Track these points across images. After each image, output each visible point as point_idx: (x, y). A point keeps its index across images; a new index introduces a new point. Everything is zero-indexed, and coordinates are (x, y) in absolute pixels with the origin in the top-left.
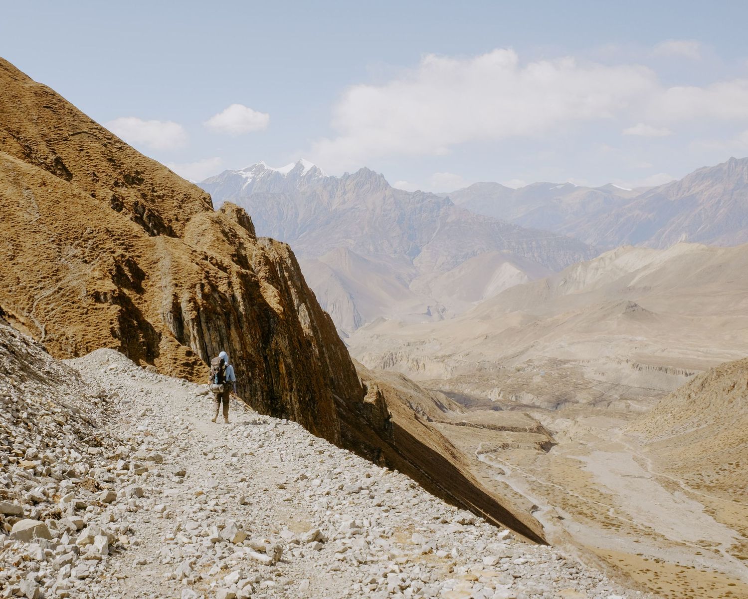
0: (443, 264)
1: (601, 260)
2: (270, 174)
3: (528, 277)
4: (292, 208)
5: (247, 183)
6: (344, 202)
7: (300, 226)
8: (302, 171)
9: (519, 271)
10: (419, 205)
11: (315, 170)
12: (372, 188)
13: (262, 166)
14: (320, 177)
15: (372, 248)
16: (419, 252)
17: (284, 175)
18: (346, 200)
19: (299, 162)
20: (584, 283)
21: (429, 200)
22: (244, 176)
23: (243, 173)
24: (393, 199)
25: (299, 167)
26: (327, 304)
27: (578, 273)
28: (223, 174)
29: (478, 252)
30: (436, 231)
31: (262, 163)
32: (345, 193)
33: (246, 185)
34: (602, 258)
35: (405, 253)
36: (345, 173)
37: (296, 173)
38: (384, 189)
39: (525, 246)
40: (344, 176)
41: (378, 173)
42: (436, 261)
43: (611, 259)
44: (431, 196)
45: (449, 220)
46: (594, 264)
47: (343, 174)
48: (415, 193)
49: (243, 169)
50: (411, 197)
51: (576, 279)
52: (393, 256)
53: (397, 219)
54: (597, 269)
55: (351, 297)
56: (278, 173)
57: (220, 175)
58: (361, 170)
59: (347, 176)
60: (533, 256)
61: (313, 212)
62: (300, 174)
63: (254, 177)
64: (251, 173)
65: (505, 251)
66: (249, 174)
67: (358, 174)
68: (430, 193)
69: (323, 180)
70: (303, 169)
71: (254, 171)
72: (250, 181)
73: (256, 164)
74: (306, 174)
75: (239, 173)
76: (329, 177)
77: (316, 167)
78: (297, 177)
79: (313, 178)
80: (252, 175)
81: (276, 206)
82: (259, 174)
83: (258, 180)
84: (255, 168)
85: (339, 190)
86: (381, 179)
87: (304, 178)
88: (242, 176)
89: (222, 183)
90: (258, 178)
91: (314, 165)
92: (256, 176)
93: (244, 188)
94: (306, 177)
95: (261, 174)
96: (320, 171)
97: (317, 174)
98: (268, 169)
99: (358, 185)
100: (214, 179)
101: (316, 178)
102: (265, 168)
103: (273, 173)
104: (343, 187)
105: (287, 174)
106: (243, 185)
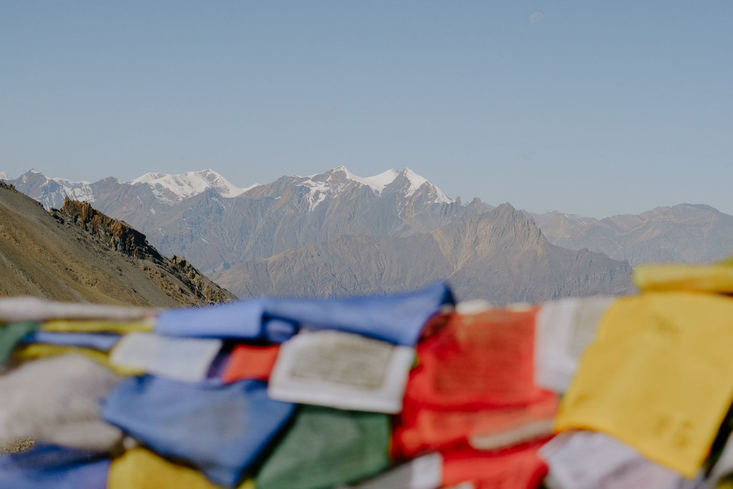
2: (355, 187)
4: (398, 261)
5: (319, 201)
6: (475, 258)
8: (407, 189)
11: (425, 188)
12: (518, 238)
13: (342, 174)
14: (436, 201)
17: (377, 192)
18: (478, 254)
19: (403, 172)
22: (313, 190)
23: (313, 183)
24: (547, 260)
25: (402, 181)
28: (280, 182)
31: (342, 169)
32: (476, 242)
33: (317, 204)
36: (475, 199)
37: (396, 193)
38: (535, 242)
40: (473, 204)
47: (471, 199)
48: (580, 253)
49: (312, 176)
50: (574, 258)
56: (367, 188)
57: (274, 184)
58: (501, 206)
62: (404, 194)
63: (328, 192)
64: (324, 184)
66: (322, 187)
67: (496, 211)
69: (440, 208)
70: (409, 186)
71: (330, 181)
72: (322, 197)
73: (333, 170)
74: (414, 195)
75: (305, 182)
76: (449, 203)
77: (429, 184)
78: (399, 197)
79: (425, 202)
80: (326, 188)
81: (374, 257)
82: (337, 187)
83: (335, 197)
84: (330, 176)
85: (467, 235)
86: (531, 226)
87: (411, 201)
88: (310, 188)
89: (277, 198)
90: (336, 194)
91: (426, 180)
92: (332, 191)
93: (313, 209)
94: (414, 200)
95: (340, 188)
96: (436, 192)
97: (431, 196)
98: (351, 180)
99: (496, 232)
100: (264, 191)
101: (430, 202)
102: (348, 177)
103: (360, 187)
104: (473, 233)
105: (382, 190)
106: (311, 204)
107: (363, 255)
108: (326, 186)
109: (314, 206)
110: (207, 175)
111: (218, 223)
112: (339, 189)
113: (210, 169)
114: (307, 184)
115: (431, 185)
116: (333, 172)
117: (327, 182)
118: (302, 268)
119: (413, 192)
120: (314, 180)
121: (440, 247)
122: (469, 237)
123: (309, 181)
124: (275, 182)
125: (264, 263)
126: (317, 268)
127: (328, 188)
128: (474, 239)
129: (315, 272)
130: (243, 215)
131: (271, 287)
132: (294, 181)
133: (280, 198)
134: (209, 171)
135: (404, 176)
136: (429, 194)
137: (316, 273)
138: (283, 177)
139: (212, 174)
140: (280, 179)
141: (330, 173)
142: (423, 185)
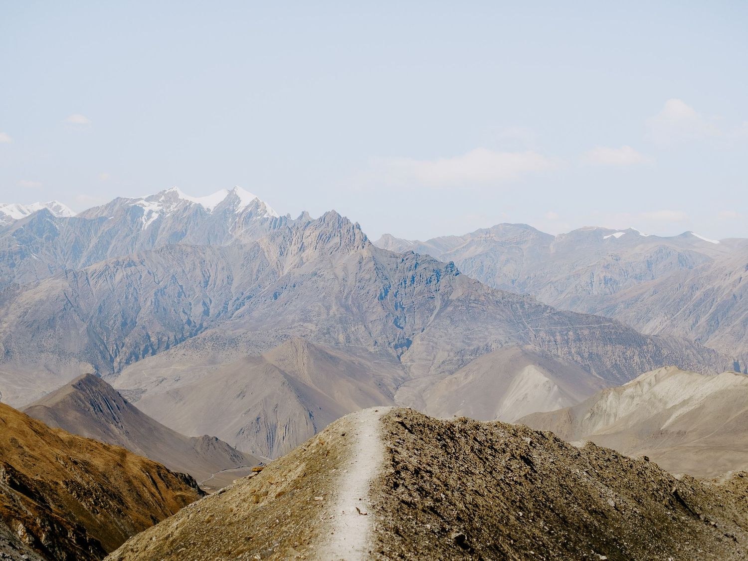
0: (443, 362)
1: (638, 385)
2: (187, 206)
3: (559, 387)
4: (223, 269)
5: (152, 220)
6: (301, 263)
7: (235, 298)
8: (237, 205)
9: (547, 379)
10: (410, 274)
11: (256, 204)
12: (343, 244)
13: (175, 194)
14: (265, 216)
15: (341, 338)
16: (409, 343)
17: (209, 210)
18: (304, 260)
19: (233, 190)
20: (615, 416)
21: (424, 266)
22: (146, 210)
23: (146, 203)
24: (373, 263)
25: (233, 199)
26: (276, 427)
27: (608, 403)
28: (114, 203)
29: (493, 346)
30: (435, 312)
31: (174, 189)
32: (302, 249)
33: (150, 222)
34: (639, 382)
35: (389, 344)
36: (303, 213)
37: (227, 209)
38: (360, 247)
39: (558, 338)
40: (301, 217)
41: (353, 222)
42: (434, 359)
43: (650, 384)
44: (428, 260)
45: (453, 297)
46: (629, 391)
47: (300, 214)
48: (406, 254)
49: (144, 197)
50: (400, 260)
51: (605, 410)
52: (372, 349)
53: (378, 295)
54: (632, 397)
55: (311, 415)
56: (199, 206)
57: (108, 205)
58: (327, 214)
60: (570, 353)
61: (254, 277)
62: (234, 210)
63: (162, 212)
64: (157, 203)
65: (530, 347)
66: (154, 206)
67: (322, 219)
68: (427, 255)
69: (269, 222)
70: (239, 203)
71: (163, 201)
72: (155, 216)
73: (165, 191)
74: (244, 211)
75: (139, 202)
76: (278, 217)
77: (258, 200)
78: (229, 214)
79: (255, 218)
80: (158, 207)
81: (199, 265)
82: (170, 207)
83: (167, 216)
84: (163, 196)
85: (293, 243)
86: (357, 231)
87: (240, 217)
88: (144, 208)
89: (111, 218)
90: (169, 213)
91: (256, 197)
92: (165, 210)
93: (146, 228)
94: (243, 216)
95: (173, 207)
96: (266, 207)
97: (261, 211)
98: (184, 199)
99: (322, 238)
100: (98, 211)
101: (259, 217)
102: (180, 197)
103: (191, 206)
104: (299, 240)
105: (213, 208)
106: (144, 222)
107: (188, 263)
108: (159, 206)
109: (147, 224)
110: (53, 206)
111: (51, 242)
112: (171, 208)
113: (56, 201)
114: (140, 204)
115: (261, 201)
116: (166, 192)
117: (160, 202)
118: (123, 275)
119: (243, 208)
120: (147, 200)
121: (266, 254)
122: (295, 244)
123: (142, 202)
124: (109, 204)
125: (84, 272)
126: (139, 276)
127: (161, 208)
128: (300, 246)
129: (138, 279)
130: (76, 234)
131: (90, 295)
132: (128, 202)
133: (113, 217)
134: (55, 202)
135: (234, 193)
136: (259, 210)
137: (138, 281)
138: (118, 198)
139: (58, 205)
140: (114, 200)
141: (163, 193)
142: (253, 201)
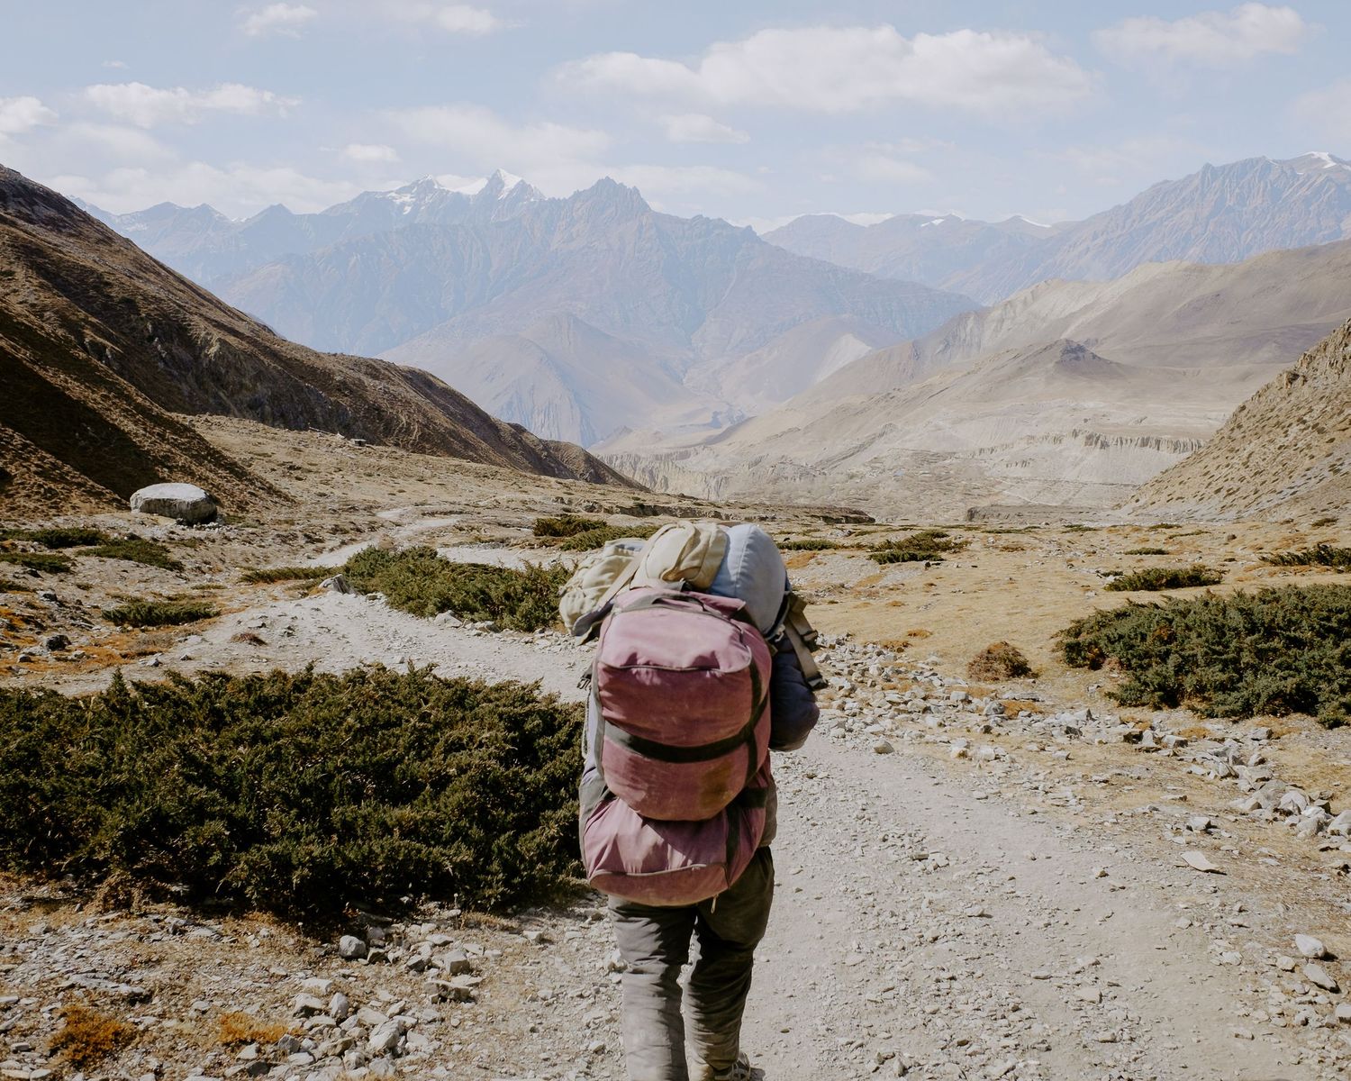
0: (742, 340)
2: (444, 196)
5: (404, 213)
6: (570, 240)
7: (493, 282)
8: (501, 190)
9: (870, 348)
10: (700, 242)
11: (523, 188)
12: (619, 213)
13: (430, 184)
15: (618, 317)
16: (702, 321)
17: (469, 199)
18: (574, 236)
19: (495, 174)
21: (717, 232)
22: (398, 202)
23: (397, 196)
24: (654, 230)
25: (496, 182)
27: (968, 330)
28: (361, 197)
29: (801, 320)
30: (731, 286)
31: (429, 178)
32: (572, 223)
33: (402, 216)
35: (677, 324)
37: (490, 195)
38: (640, 214)
41: (630, 186)
42: (730, 338)
44: (722, 224)
45: (752, 267)
47: (573, 192)
48: (694, 219)
49: (395, 189)
50: (686, 227)
51: (965, 339)
53: (662, 266)
56: (458, 194)
57: (355, 200)
58: (599, 182)
59: (578, 194)
61: (516, 258)
62: (497, 196)
63: (415, 203)
64: (409, 195)
65: (846, 316)
66: (407, 198)
67: (594, 189)
68: (720, 219)
70: (503, 186)
71: (416, 192)
72: (408, 209)
73: (419, 181)
74: (508, 195)
75: (389, 195)
77: (524, 183)
78: (492, 201)
79: (521, 203)
80: (412, 199)
82: (425, 198)
83: (422, 208)
84: (417, 187)
86: (635, 199)
87: (505, 202)
88: (395, 201)
89: (357, 214)
90: (423, 205)
91: (522, 179)
92: (418, 202)
94: (508, 201)
95: (428, 198)
96: (532, 189)
97: (527, 194)
98: (440, 188)
99: (594, 210)
100: (343, 208)
101: (525, 202)
102: (436, 187)
103: (450, 195)
105: (474, 195)
114: (391, 197)
115: (528, 182)
116: (420, 183)
117: (413, 194)
119: (508, 192)
120: (398, 192)
123: (393, 194)
127: (414, 200)
132: (377, 195)
133: (359, 213)
135: (497, 177)
136: (525, 193)
138: (366, 192)
140: (362, 194)
141: (416, 183)
142: (518, 184)
